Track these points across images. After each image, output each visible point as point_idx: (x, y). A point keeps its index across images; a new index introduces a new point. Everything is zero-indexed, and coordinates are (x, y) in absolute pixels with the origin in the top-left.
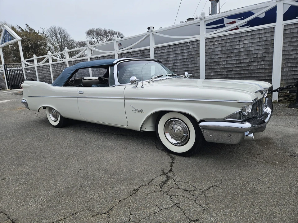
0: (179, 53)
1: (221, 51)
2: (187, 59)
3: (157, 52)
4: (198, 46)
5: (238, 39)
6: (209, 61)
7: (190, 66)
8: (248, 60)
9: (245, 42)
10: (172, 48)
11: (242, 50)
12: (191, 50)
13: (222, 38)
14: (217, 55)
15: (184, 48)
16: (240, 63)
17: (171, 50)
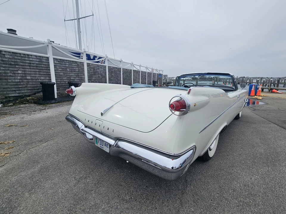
0: (73, 67)
1: (93, 71)
2: (78, 72)
3: (56, 62)
4: (83, 65)
5: (98, 67)
6: (89, 75)
7: (80, 76)
8: (101, 77)
9: (100, 69)
10: (68, 63)
11: (99, 72)
12: (80, 67)
13: (93, 65)
14: (92, 73)
15: (76, 65)
16: (99, 78)
17: (68, 64)
